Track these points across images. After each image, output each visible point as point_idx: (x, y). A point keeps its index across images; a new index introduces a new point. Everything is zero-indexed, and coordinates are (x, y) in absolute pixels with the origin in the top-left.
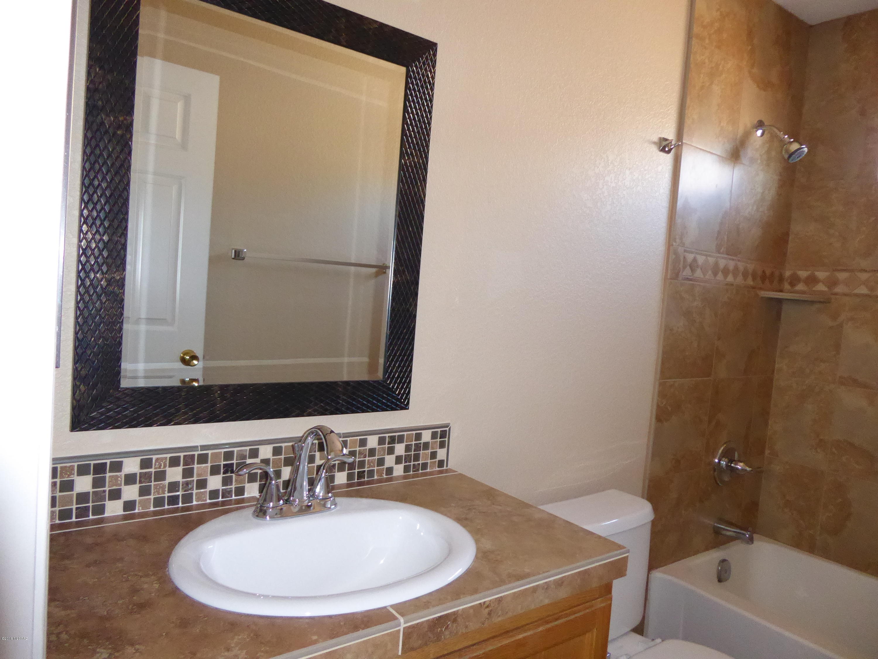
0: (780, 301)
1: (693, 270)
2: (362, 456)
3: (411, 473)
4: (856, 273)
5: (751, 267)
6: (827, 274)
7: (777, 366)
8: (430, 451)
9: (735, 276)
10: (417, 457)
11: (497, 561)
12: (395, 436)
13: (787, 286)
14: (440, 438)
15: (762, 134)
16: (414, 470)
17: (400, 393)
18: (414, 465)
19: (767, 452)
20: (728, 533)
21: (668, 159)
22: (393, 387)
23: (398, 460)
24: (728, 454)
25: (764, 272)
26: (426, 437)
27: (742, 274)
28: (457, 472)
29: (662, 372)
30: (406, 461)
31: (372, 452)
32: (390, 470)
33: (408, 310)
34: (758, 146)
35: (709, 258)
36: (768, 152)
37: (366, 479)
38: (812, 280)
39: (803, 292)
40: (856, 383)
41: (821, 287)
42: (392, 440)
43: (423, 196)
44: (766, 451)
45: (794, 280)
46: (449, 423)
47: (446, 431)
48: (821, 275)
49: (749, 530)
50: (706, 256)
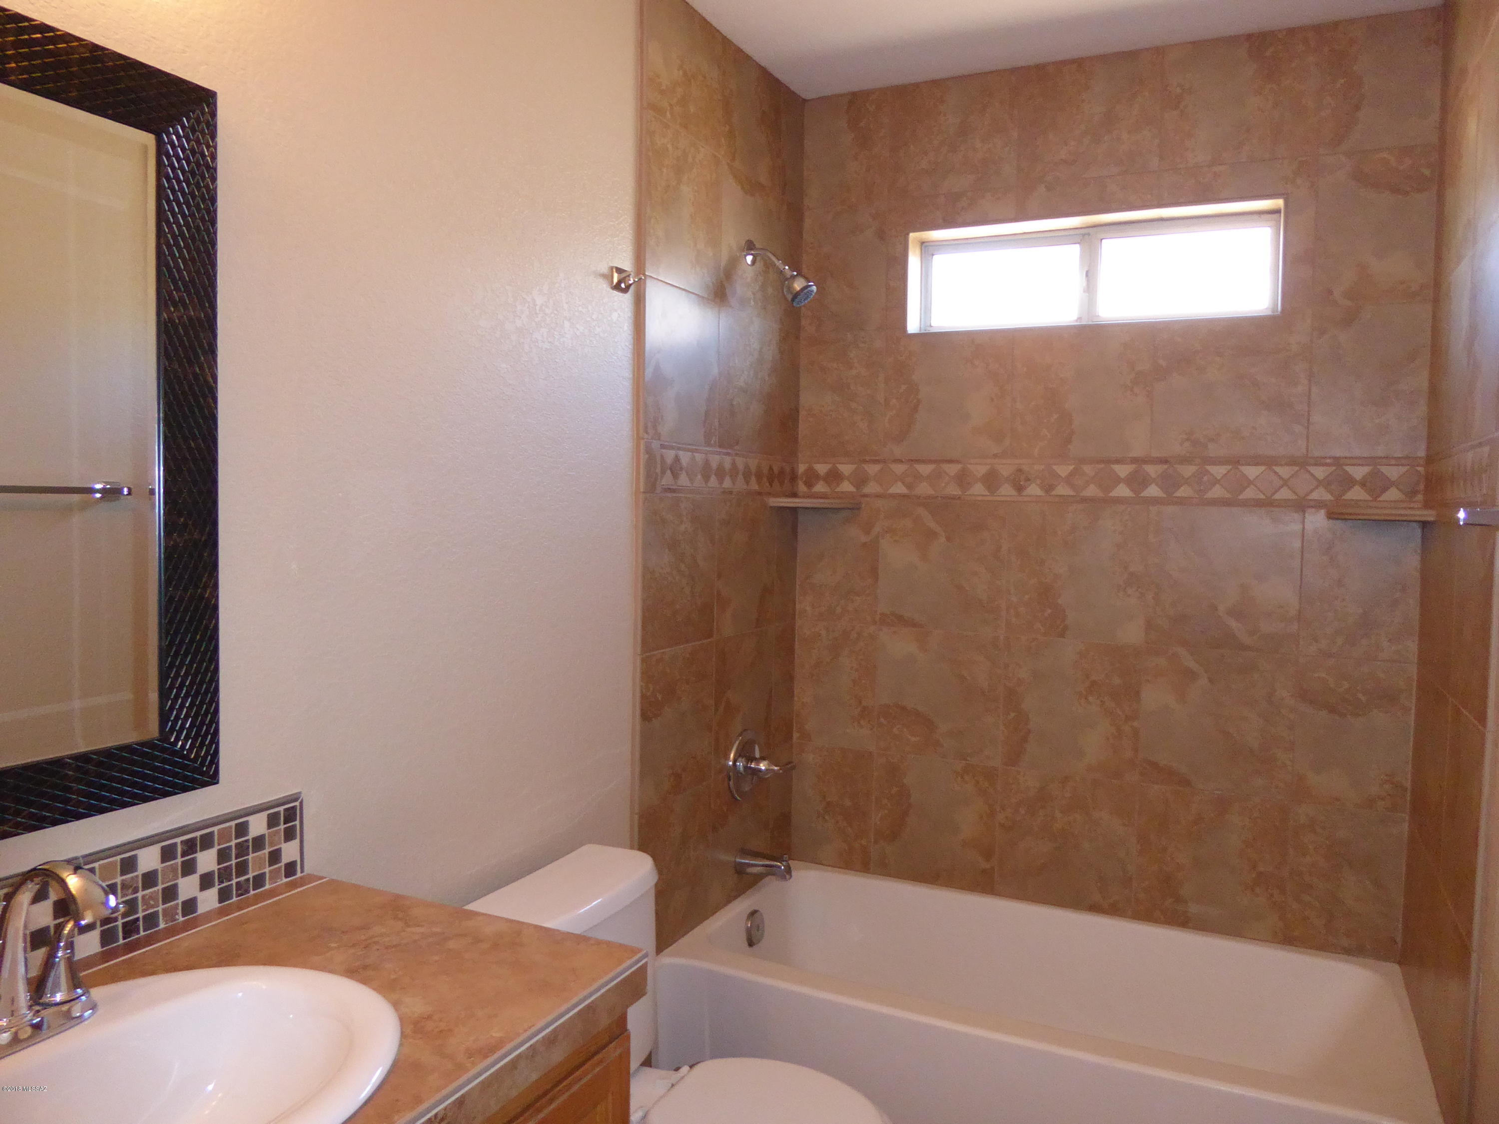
0: (794, 510)
1: (675, 476)
2: (130, 891)
3: (235, 899)
4: (890, 465)
5: (753, 464)
6: (854, 466)
7: (798, 606)
8: (266, 851)
9: (733, 477)
10: (242, 868)
11: (441, 1031)
12: (195, 839)
13: (802, 488)
14: (285, 824)
15: (754, 262)
16: (240, 892)
17: (199, 756)
18: (237, 883)
19: (796, 735)
20: (755, 870)
21: (625, 301)
22: (183, 746)
23: (206, 882)
24: (745, 753)
25: (771, 468)
26: (258, 826)
27: (743, 474)
28: (325, 878)
29: (644, 642)
30: (221, 880)
31: (150, 879)
32: (190, 906)
33: (202, 597)
34: (749, 280)
35: (696, 455)
36: (763, 288)
37: (142, 933)
38: (834, 477)
39: (824, 496)
40: (901, 620)
41: (846, 487)
42: (191, 847)
43: (211, 380)
44: (794, 735)
45: (811, 478)
46: (300, 793)
47: (294, 808)
48: (846, 469)
49: (784, 859)
50: (692, 451)
